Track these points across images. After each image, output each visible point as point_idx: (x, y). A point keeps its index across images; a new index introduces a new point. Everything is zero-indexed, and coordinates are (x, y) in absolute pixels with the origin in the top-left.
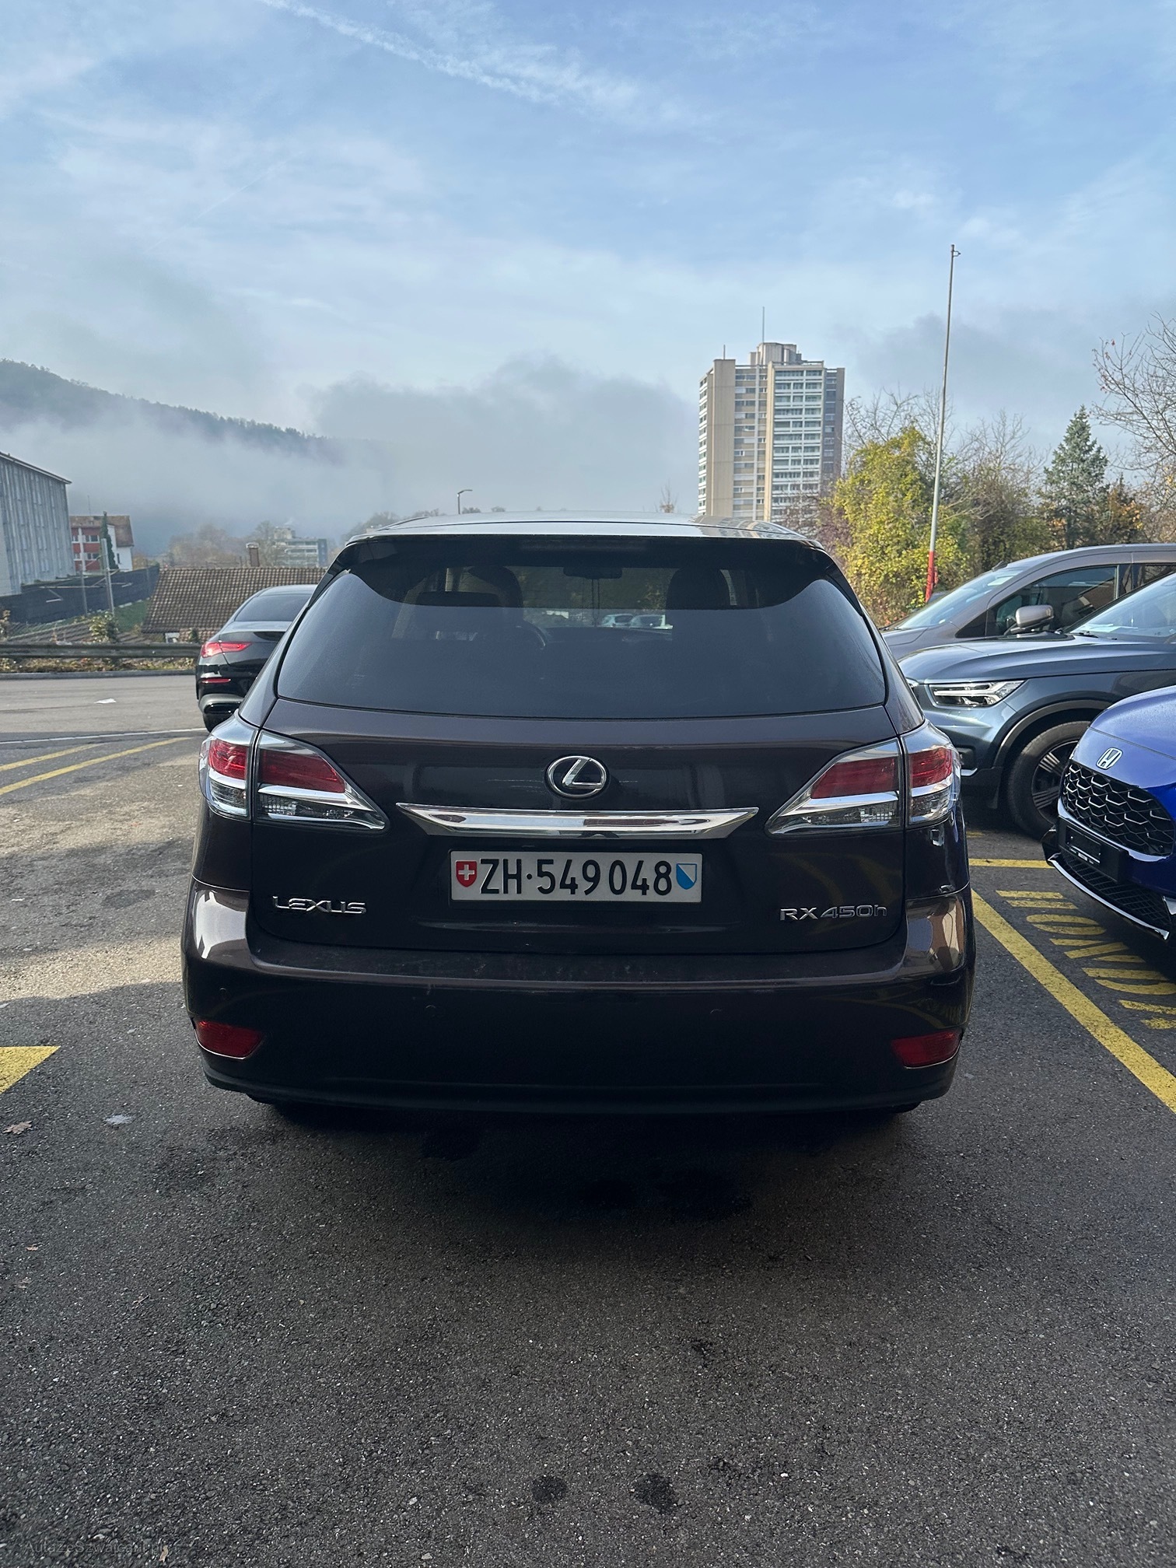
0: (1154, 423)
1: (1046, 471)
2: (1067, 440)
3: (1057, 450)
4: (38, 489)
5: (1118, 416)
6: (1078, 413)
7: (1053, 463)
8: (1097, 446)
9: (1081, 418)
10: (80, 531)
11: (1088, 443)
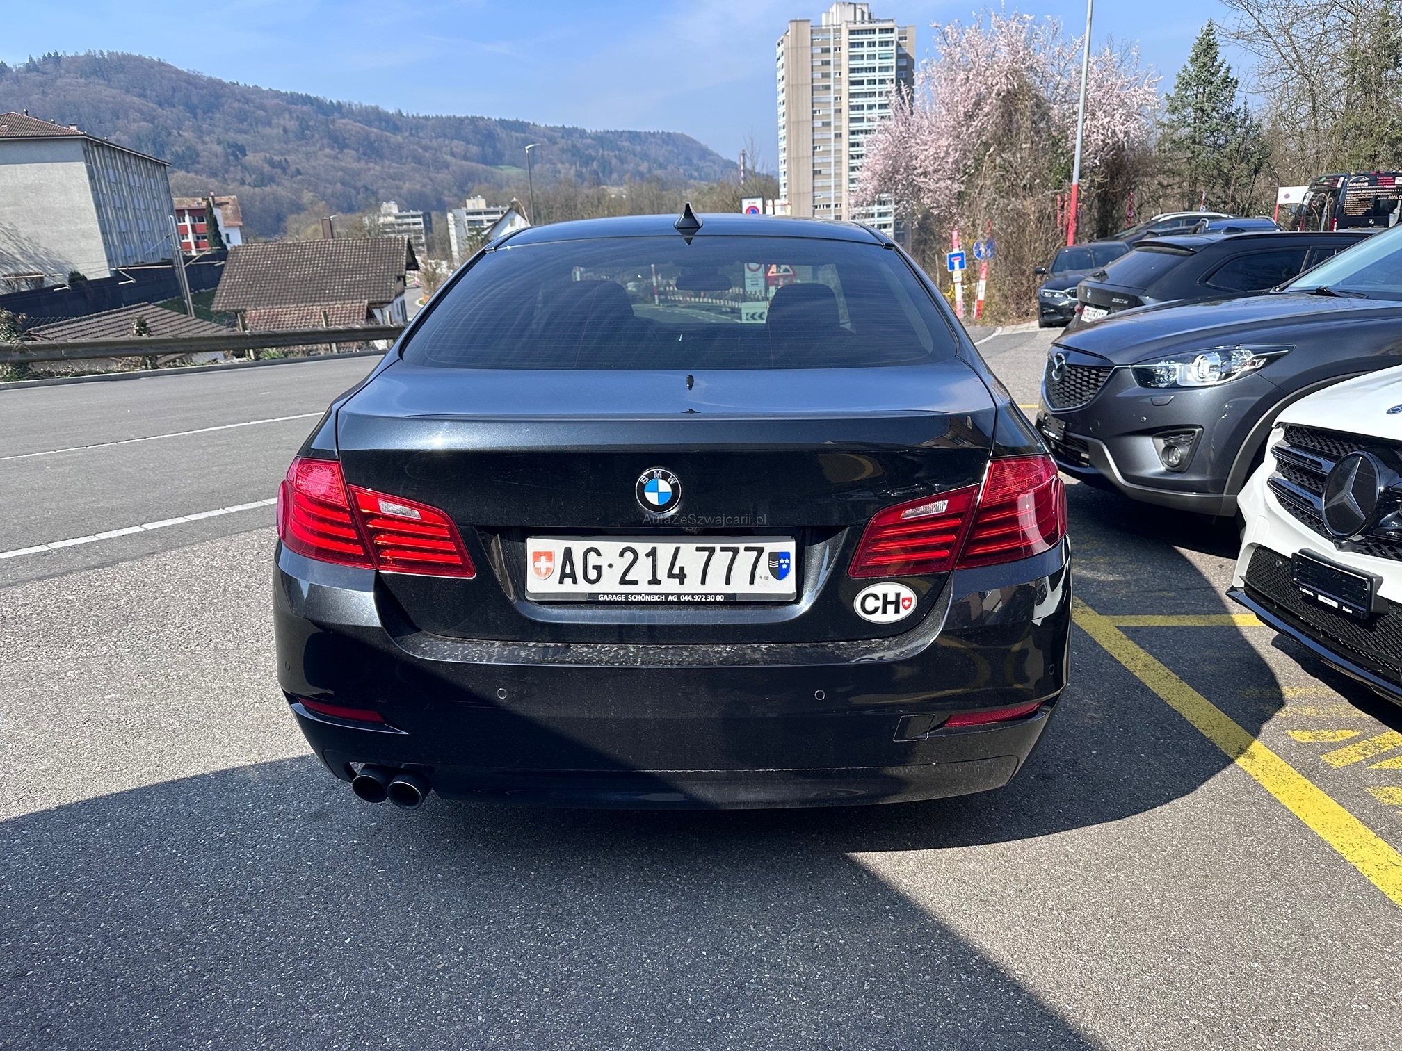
0: (1280, 40)
1: (1168, 97)
2: (1192, 61)
3: (1181, 72)
4: (136, 171)
5: (1239, 35)
6: (1205, 28)
7: (1175, 88)
8: (1225, 66)
9: (1208, 35)
10: (186, 212)
11: (1215, 64)
